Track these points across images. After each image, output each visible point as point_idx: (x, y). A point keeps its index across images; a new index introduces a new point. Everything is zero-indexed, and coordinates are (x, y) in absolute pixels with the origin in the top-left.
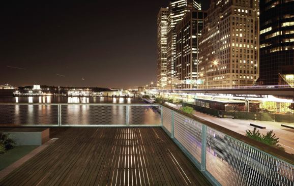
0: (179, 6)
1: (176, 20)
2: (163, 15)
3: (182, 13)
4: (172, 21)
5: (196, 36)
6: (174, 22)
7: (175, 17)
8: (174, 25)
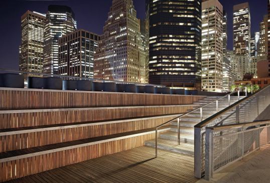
0: (58, 18)
1: (56, 31)
2: (30, 19)
3: (61, 26)
4: (51, 31)
5: (85, 51)
6: (53, 32)
7: (54, 27)
8: (53, 35)
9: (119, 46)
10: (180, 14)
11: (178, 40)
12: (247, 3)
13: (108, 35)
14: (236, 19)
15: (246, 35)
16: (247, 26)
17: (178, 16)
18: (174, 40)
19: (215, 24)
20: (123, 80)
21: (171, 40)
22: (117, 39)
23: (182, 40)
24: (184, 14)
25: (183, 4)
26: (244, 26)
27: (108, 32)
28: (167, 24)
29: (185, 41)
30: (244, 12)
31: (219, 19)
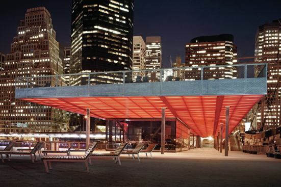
9: (38, 74)
10: (115, 51)
11: (112, 78)
12: (160, 37)
13: (20, 56)
14: (149, 53)
15: (158, 72)
16: (159, 62)
17: (113, 53)
18: (109, 78)
19: (140, 62)
20: (45, 115)
21: (105, 77)
22: (35, 63)
23: (116, 79)
24: (119, 52)
25: (118, 41)
26: (156, 62)
27: (20, 53)
28: (102, 59)
29: (119, 79)
30: (157, 47)
31: (143, 58)
